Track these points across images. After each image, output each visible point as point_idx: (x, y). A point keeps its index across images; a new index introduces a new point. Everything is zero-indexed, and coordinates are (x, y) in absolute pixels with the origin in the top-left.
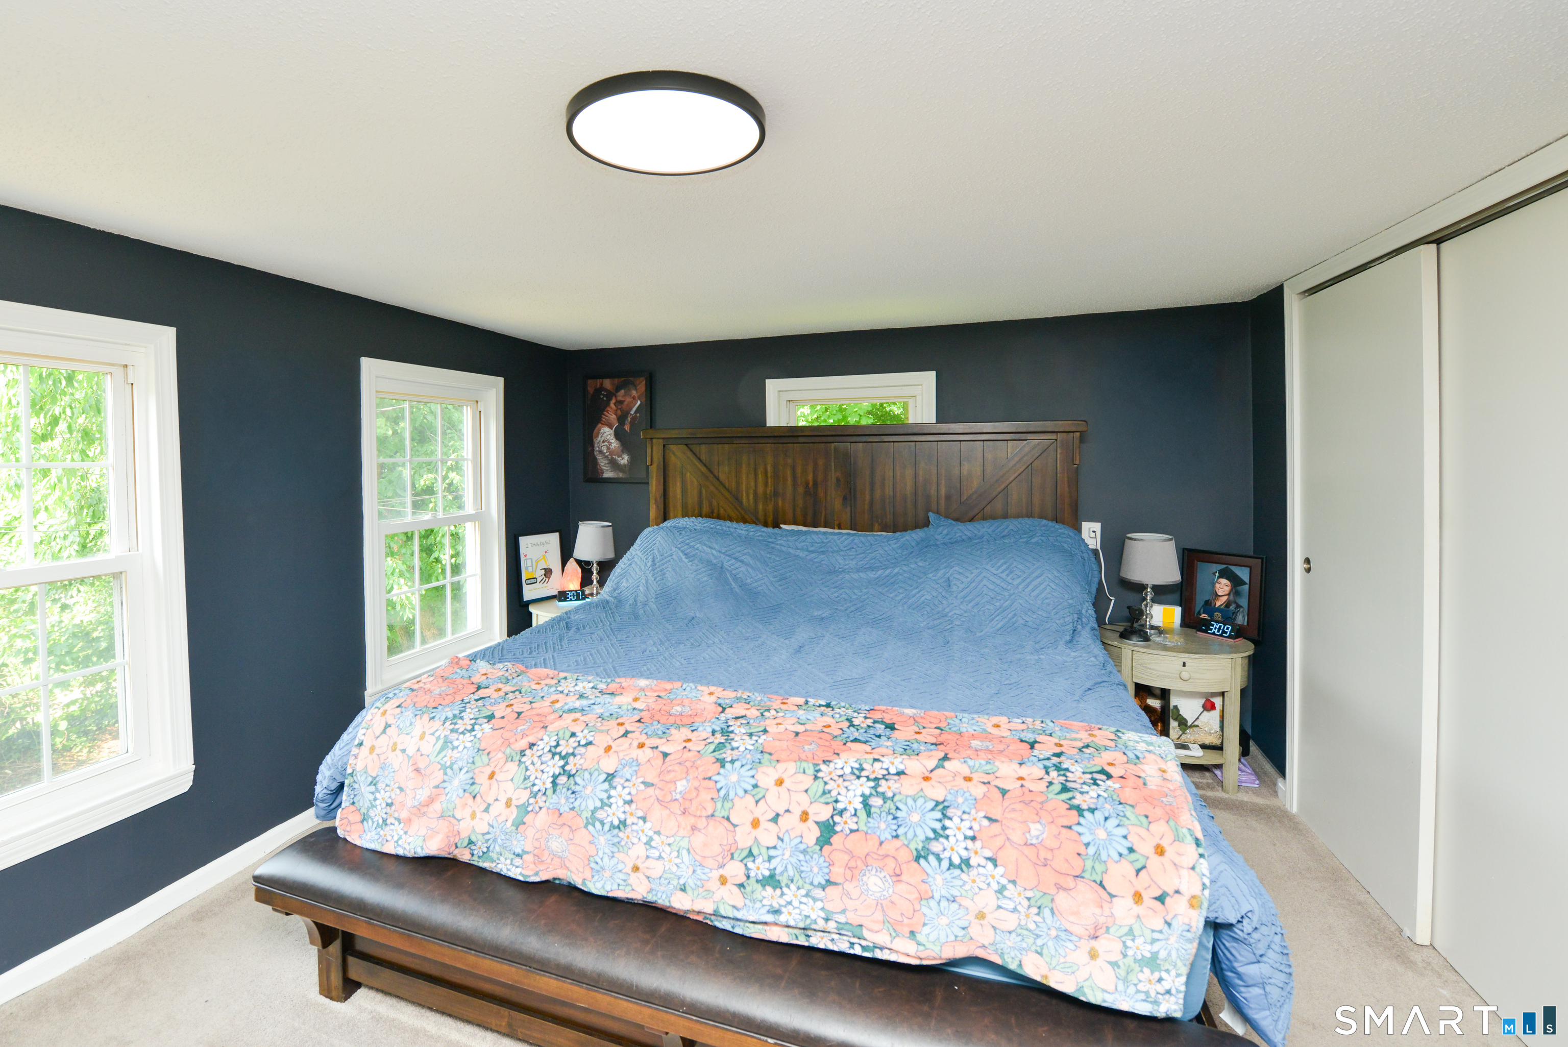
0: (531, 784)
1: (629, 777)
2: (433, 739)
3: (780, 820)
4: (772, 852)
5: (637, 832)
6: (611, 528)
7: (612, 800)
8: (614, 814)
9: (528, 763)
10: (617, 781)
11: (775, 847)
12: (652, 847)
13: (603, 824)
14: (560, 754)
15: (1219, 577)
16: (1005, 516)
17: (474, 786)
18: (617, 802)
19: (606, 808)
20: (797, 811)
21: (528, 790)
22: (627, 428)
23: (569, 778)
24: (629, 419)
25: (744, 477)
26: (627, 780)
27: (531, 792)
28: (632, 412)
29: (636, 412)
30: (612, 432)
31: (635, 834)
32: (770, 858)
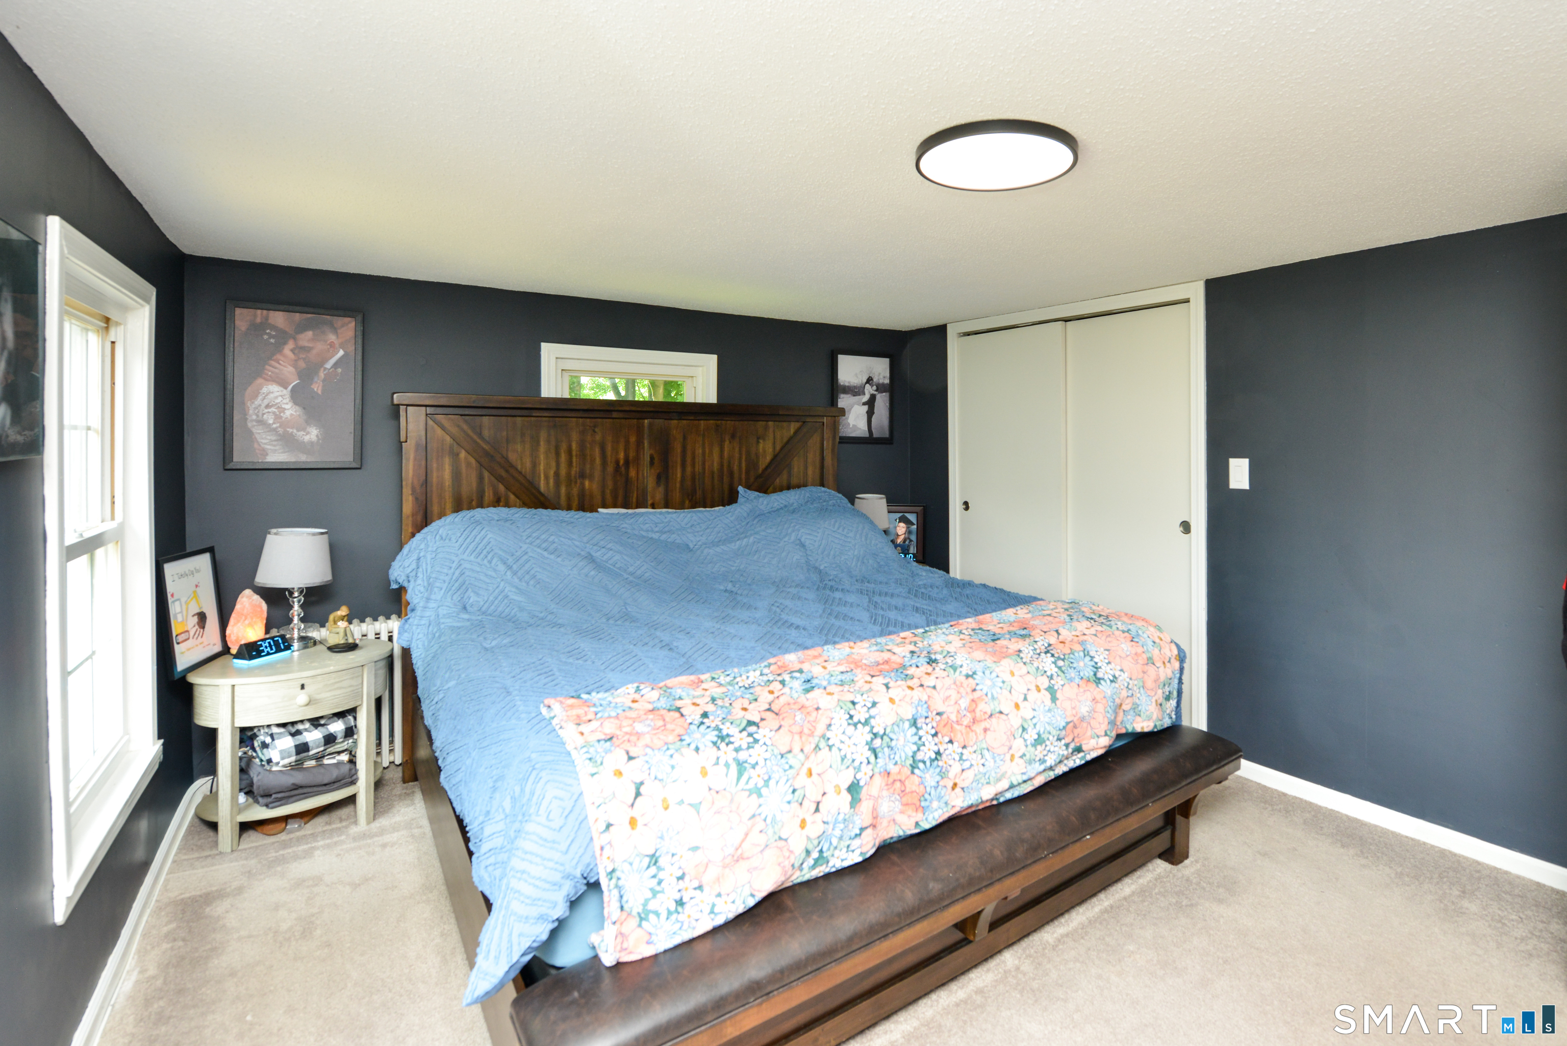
0: (851, 761)
1: (926, 715)
2: (721, 768)
3: (1028, 697)
4: (1035, 721)
5: (950, 754)
6: (326, 536)
7: (923, 739)
8: (929, 750)
9: (838, 744)
10: (920, 722)
11: (1034, 717)
12: (964, 761)
13: (924, 762)
14: (860, 722)
15: (899, 522)
16: (789, 488)
17: (797, 793)
18: (927, 738)
19: (922, 748)
20: (1033, 688)
21: (851, 769)
22: (317, 387)
23: (882, 739)
24: (322, 374)
25: (542, 457)
26: (926, 718)
27: (855, 768)
28: (329, 365)
29: (336, 365)
30: (286, 393)
31: (950, 757)
32: (1035, 725)
